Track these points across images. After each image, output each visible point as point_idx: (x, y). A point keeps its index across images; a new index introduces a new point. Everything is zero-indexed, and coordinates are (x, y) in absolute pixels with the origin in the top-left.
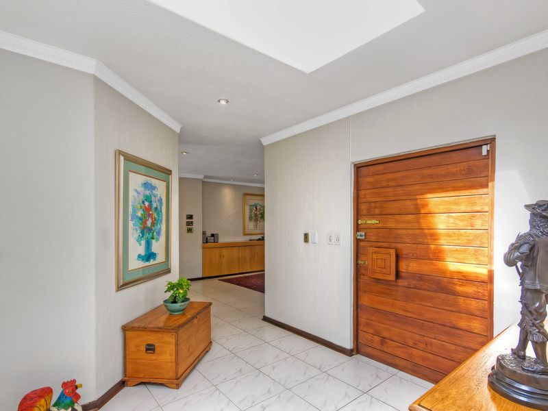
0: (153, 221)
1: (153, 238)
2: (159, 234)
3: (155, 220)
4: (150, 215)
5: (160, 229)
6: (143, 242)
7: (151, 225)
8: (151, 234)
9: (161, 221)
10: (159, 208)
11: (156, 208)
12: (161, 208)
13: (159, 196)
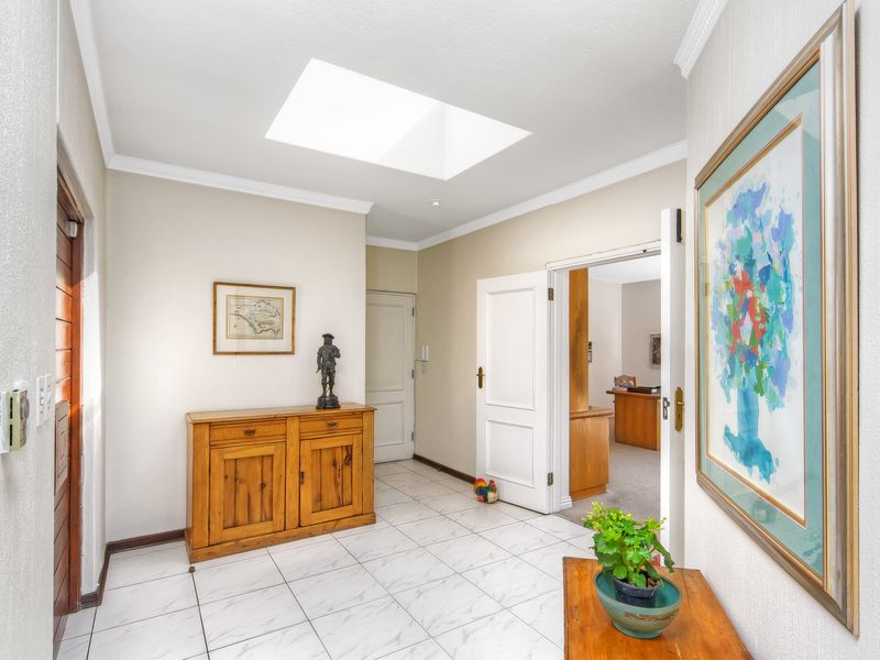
0: (755, 324)
1: (759, 388)
2: (779, 375)
3: (765, 318)
4: (749, 305)
5: (784, 354)
6: (734, 393)
7: (752, 339)
8: (753, 371)
9: (789, 322)
10: (777, 265)
11: (766, 271)
12: (785, 263)
13: (776, 212)
